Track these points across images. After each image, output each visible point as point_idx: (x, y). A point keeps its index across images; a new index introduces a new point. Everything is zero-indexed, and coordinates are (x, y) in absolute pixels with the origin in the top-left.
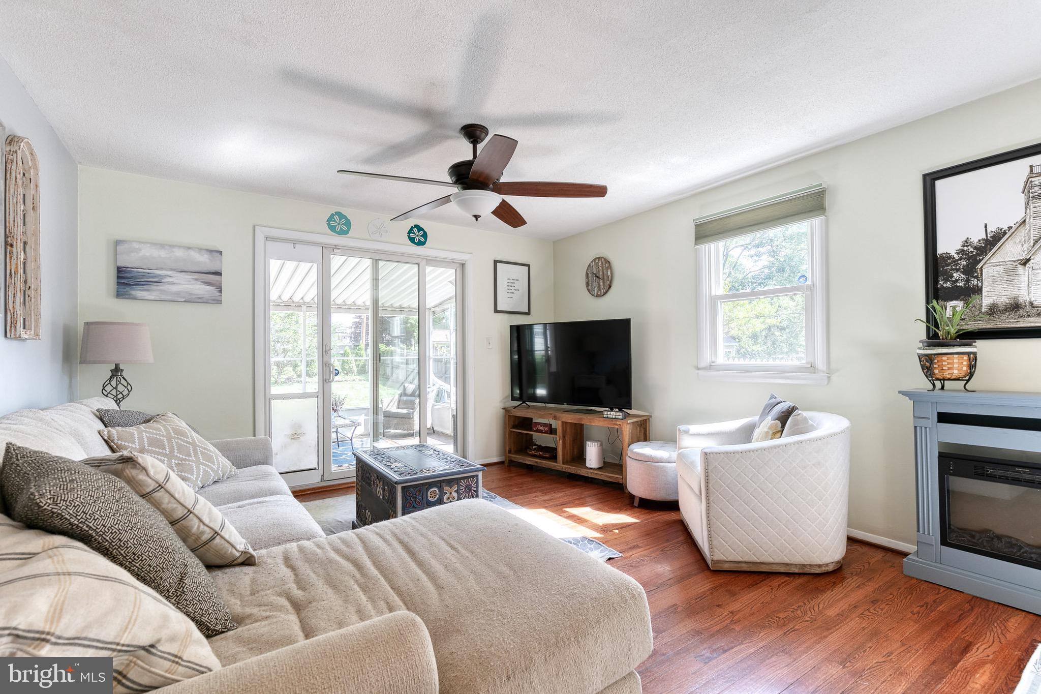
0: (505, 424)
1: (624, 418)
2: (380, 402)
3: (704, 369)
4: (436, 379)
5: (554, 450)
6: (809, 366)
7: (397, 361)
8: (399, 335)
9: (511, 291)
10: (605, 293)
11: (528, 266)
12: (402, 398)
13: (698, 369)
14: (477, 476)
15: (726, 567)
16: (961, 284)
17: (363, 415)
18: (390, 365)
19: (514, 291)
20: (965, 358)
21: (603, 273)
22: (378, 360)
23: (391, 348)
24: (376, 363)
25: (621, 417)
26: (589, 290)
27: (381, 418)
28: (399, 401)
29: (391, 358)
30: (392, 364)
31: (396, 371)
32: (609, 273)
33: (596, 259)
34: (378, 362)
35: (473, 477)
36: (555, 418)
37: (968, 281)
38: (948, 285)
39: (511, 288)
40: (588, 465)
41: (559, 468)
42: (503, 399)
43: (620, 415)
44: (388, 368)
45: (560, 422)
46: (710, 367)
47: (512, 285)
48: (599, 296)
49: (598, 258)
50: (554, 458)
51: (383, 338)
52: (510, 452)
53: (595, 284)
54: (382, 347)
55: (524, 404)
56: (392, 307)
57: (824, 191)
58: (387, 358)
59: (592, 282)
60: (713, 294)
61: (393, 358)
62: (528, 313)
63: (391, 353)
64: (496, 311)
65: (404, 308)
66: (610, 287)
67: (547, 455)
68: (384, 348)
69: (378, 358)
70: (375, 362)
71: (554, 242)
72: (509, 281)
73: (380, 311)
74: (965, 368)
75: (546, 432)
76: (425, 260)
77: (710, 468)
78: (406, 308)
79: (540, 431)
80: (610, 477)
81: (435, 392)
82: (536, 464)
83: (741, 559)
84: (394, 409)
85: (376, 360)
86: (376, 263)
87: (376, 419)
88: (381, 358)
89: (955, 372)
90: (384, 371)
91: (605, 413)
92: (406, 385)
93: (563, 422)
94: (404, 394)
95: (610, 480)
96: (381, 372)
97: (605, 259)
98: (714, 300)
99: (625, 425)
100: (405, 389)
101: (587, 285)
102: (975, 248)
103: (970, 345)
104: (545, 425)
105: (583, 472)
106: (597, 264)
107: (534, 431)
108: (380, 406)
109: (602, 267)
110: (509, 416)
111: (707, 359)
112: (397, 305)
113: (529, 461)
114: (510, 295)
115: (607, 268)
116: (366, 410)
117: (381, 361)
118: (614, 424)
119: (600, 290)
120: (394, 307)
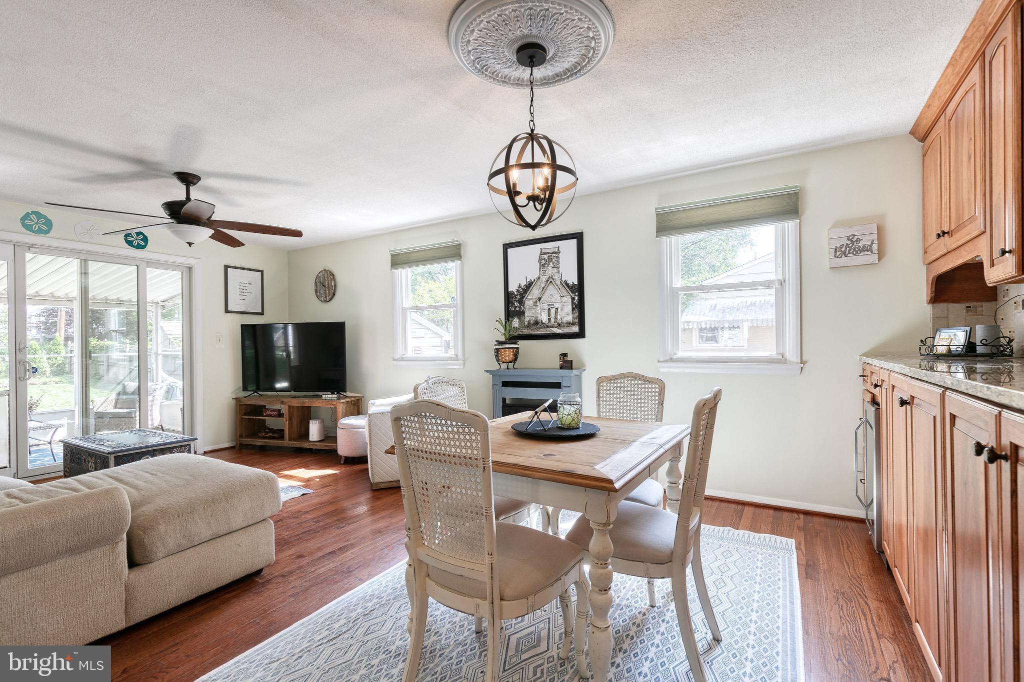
0: (236, 412)
1: (339, 399)
2: (91, 403)
3: (398, 359)
4: (165, 376)
5: (282, 431)
6: (454, 356)
7: (115, 357)
8: (117, 328)
9: (243, 294)
10: (330, 300)
11: (262, 272)
12: (121, 397)
13: (395, 360)
14: (190, 445)
15: (383, 486)
16: (517, 309)
17: (66, 418)
18: (105, 364)
19: (246, 294)
20: (512, 350)
21: (328, 283)
22: (88, 356)
23: (106, 342)
24: (86, 361)
25: (336, 398)
26: (317, 296)
27: (92, 421)
28: (117, 400)
29: (107, 354)
30: (108, 362)
31: (113, 370)
32: (333, 284)
33: (322, 271)
34: (88, 359)
35: (186, 446)
36: (282, 403)
37: (520, 307)
38: (513, 309)
39: (243, 291)
40: (310, 439)
41: (286, 445)
42: (236, 390)
43: (335, 397)
44: (101, 366)
45: (287, 407)
46: (402, 359)
47: (245, 288)
48: (325, 301)
49: (325, 270)
50: (282, 437)
51: (93, 330)
52: (241, 436)
53: (322, 292)
54: (93, 341)
55: (256, 394)
56: (107, 300)
57: (460, 245)
58: (98, 355)
59: (320, 290)
60: (404, 305)
61: (109, 354)
62: (262, 313)
63: (107, 349)
64: (227, 311)
65: (123, 301)
66: (334, 295)
67: (276, 435)
68: (95, 342)
69: (88, 354)
70: (84, 359)
71: (289, 252)
72: (240, 284)
73: (90, 304)
74: (512, 356)
75: (275, 416)
76: (145, 263)
77: (372, 423)
78: (126, 301)
79: (270, 416)
80: (328, 446)
81: (165, 388)
82: (265, 444)
83: (391, 480)
84: (110, 409)
85: (86, 358)
86: (85, 263)
87: (87, 422)
88: (92, 355)
89: (507, 358)
90: (96, 370)
91: (324, 396)
92: (126, 383)
93: (289, 406)
94: (124, 392)
95: (327, 448)
96: (91, 372)
97: (330, 272)
98: (404, 310)
99: (338, 404)
100: (124, 387)
101: (316, 292)
102: (523, 289)
103: (516, 343)
104: (274, 410)
105: (306, 445)
106: (323, 275)
107: (265, 416)
108: (91, 407)
109: (328, 279)
110: (240, 405)
111: (400, 352)
112: (114, 297)
113: (259, 442)
114: (243, 297)
115: (331, 280)
116: (70, 413)
117: (92, 358)
118: (331, 404)
119: (326, 297)
120: (110, 300)
